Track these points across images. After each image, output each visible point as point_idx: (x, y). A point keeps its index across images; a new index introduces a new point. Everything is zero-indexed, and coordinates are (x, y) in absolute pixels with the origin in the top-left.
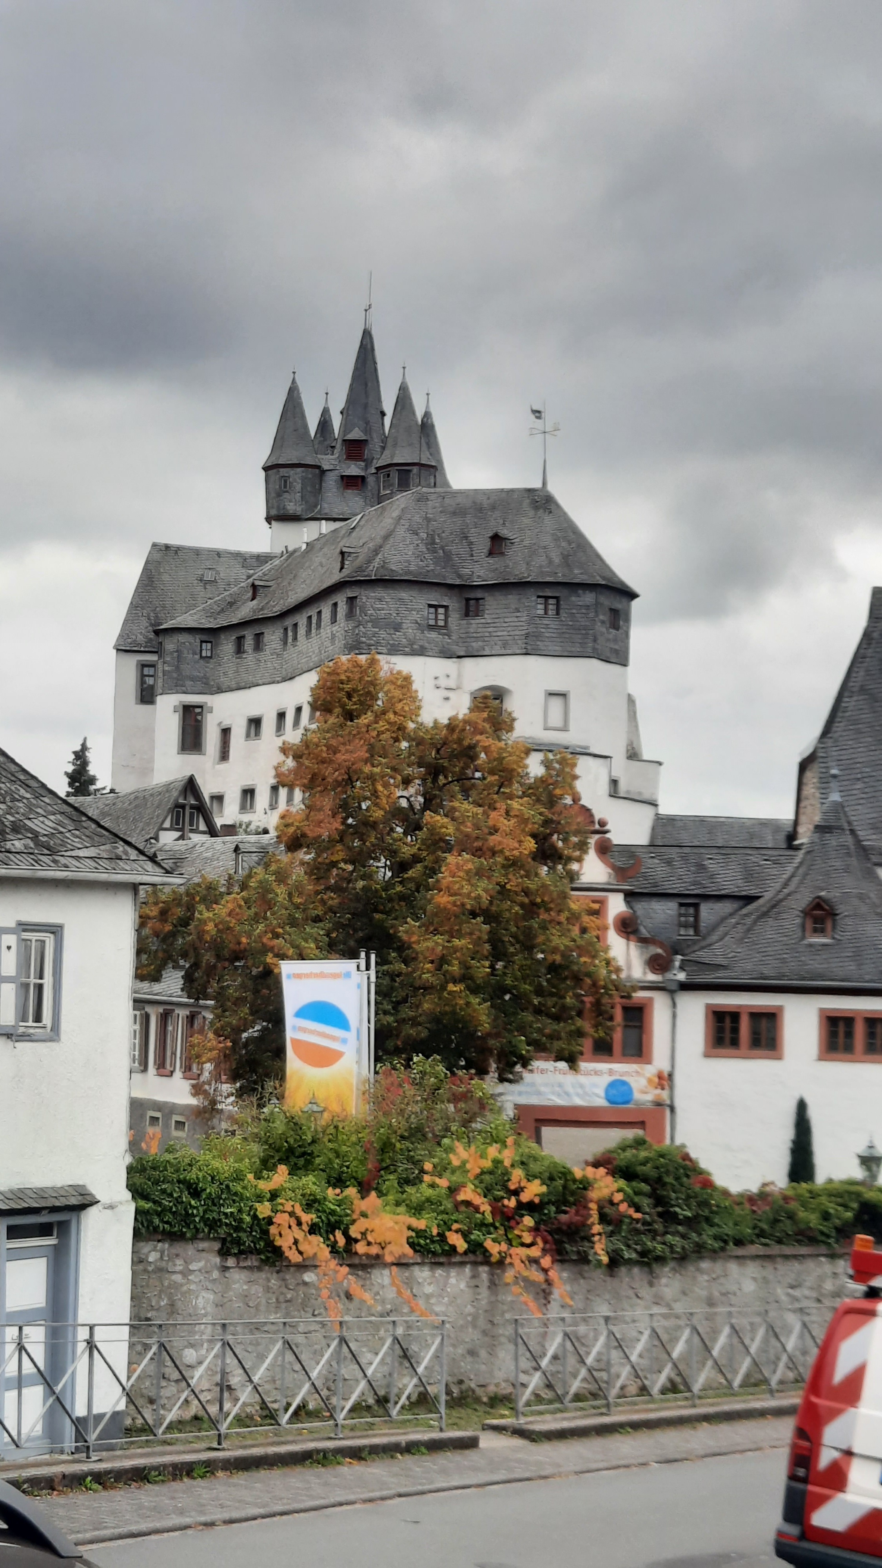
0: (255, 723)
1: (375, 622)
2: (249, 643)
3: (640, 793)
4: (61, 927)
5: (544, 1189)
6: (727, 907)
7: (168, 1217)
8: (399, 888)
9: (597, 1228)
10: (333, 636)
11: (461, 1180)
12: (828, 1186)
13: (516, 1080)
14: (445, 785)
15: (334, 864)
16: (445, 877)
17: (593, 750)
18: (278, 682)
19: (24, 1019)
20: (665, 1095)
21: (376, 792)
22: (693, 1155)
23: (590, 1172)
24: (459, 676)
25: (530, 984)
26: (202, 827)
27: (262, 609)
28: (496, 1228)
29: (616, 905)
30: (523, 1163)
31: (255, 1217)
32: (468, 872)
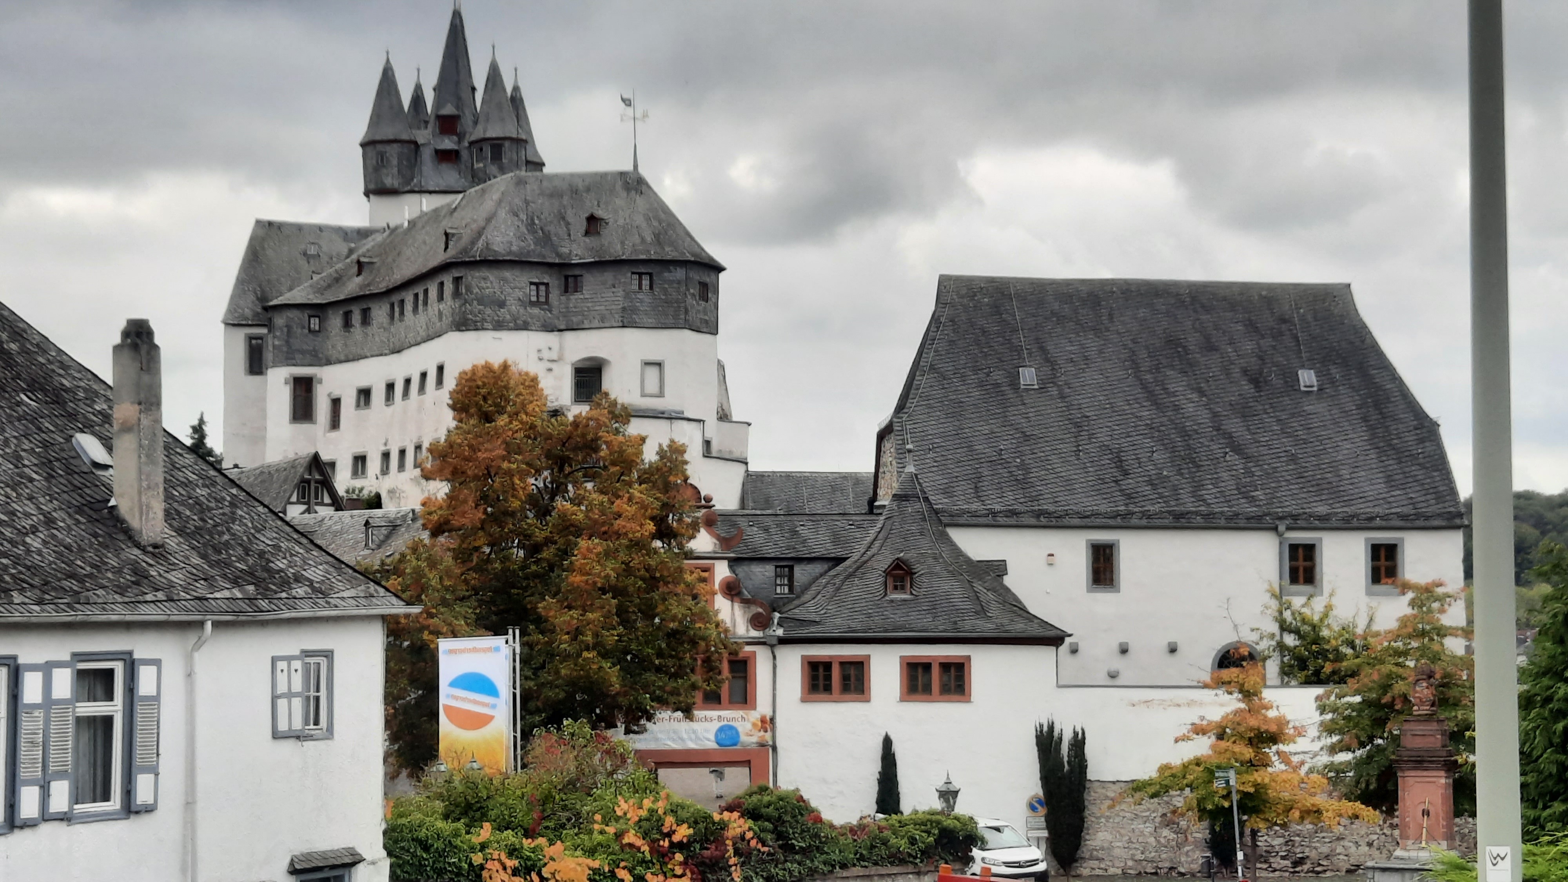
0: (365, 395)
1: (481, 302)
2: (356, 318)
3: (731, 452)
4: (332, 652)
5: (691, 831)
6: (817, 568)
7: (407, 868)
8: (534, 568)
9: (733, 861)
10: (440, 313)
11: (624, 827)
12: (913, 817)
13: (643, 730)
14: (569, 473)
15: (477, 549)
16: (578, 560)
17: (687, 415)
18: (386, 355)
19: (307, 723)
20: (768, 736)
21: (513, 485)
22: (805, 797)
23: (726, 815)
24: (561, 348)
25: (652, 649)
26: (327, 500)
27: (369, 285)
28: (654, 864)
29: (722, 571)
30: (672, 811)
31: (471, 864)
32: (598, 554)
